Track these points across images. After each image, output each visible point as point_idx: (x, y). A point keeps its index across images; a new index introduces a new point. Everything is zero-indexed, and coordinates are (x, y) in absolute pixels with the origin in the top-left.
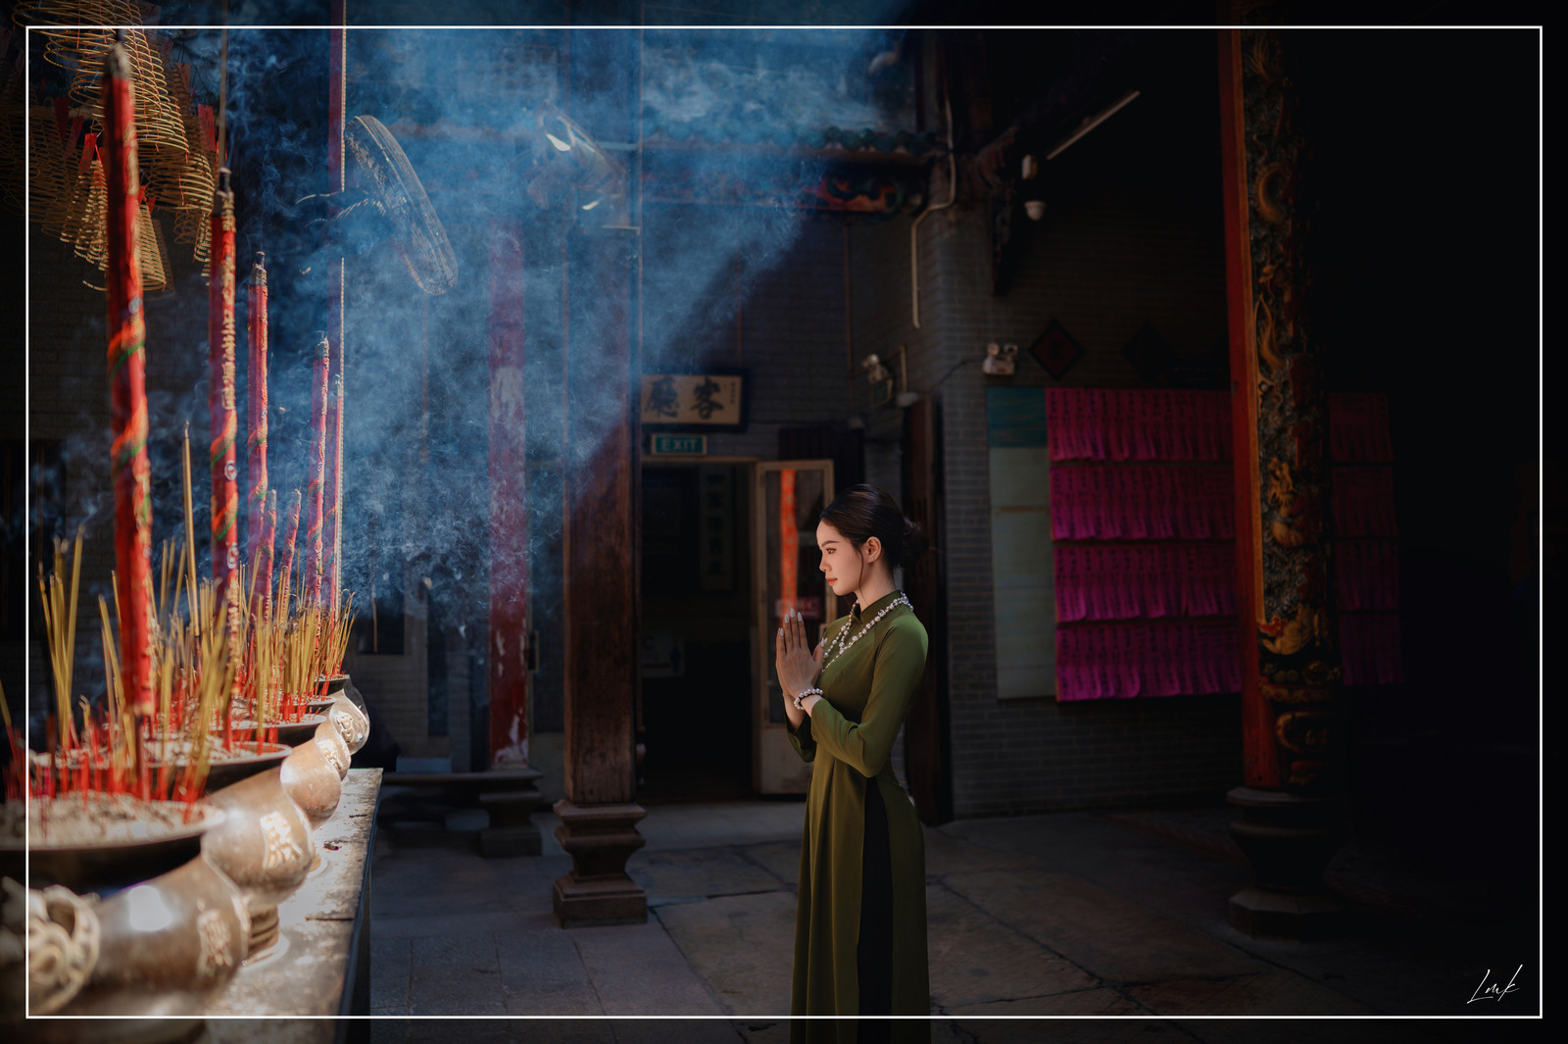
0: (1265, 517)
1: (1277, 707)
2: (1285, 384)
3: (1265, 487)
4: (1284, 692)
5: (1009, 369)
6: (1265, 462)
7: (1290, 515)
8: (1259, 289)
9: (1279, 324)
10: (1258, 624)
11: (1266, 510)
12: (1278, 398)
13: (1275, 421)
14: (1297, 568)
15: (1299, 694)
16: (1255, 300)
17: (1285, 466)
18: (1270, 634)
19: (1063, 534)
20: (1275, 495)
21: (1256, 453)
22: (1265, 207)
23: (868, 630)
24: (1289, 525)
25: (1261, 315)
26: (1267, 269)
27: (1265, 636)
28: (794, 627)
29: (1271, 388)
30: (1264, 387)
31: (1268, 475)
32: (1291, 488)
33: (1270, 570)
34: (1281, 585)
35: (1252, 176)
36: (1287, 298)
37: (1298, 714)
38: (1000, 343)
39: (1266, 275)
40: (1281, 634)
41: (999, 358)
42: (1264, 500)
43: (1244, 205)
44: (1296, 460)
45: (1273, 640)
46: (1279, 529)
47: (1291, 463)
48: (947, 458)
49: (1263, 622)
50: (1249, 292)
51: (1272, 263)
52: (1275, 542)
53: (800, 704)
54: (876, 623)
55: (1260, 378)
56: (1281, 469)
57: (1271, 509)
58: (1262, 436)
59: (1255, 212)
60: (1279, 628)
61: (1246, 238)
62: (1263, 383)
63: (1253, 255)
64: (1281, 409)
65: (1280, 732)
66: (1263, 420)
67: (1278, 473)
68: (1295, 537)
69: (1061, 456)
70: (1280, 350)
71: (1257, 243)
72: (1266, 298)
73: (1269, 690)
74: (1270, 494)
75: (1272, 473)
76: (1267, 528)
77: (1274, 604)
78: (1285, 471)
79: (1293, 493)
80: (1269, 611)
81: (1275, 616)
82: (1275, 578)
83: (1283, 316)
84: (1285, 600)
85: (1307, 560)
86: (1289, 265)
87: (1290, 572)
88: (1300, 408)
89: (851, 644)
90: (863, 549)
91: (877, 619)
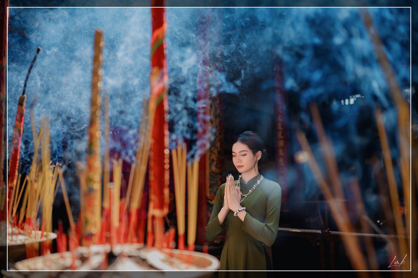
0: (210, 164)
2: (217, 126)
3: (210, 156)
6: (210, 148)
7: (217, 164)
8: (211, 98)
9: (216, 110)
10: (206, 197)
11: (210, 162)
13: (213, 138)
14: (218, 179)
16: (210, 101)
17: (216, 150)
20: (213, 158)
24: (216, 167)
25: (211, 107)
27: (209, 199)
30: (211, 127)
32: (217, 156)
33: (211, 180)
34: (213, 184)
36: (218, 102)
39: (213, 95)
40: (214, 199)
42: (210, 159)
44: (219, 148)
45: (211, 200)
46: (214, 168)
49: (209, 195)
50: (208, 99)
52: (213, 172)
53: (236, 214)
55: (210, 124)
57: (212, 162)
58: (210, 141)
64: (215, 134)
66: (210, 137)
67: (214, 152)
68: (218, 171)
70: (216, 117)
72: (213, 101)
74: (211, 158)
75: (212, 152)
76: (210, 168)
77: (212, 190)
78: (216, 151)
79: (218, 158)
80: (211, 192)
81: (212, 194)
82: (212, 182)
83: (217, 107)
84: (215, 189)
85: (221, 177)
86: (219, 93)
87: (216, 181)
88: (220, 134)
89: (249, 193)
90: (256, 155)
91: (258, 183)
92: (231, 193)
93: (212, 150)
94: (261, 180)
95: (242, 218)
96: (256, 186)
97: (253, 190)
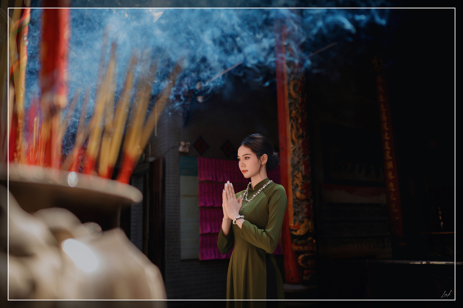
0: (294, 190)
1: (298, 253)
2: (299, 148)
3: (293, 181)
4: (301, 248)
5: (187, 150)
6: (293, 172)
7: (302, 189)
8: (291, 118)
9: (298, 129)
10: (291, 226)
11: (294, 188)
12: (297, 152)
13: (296, 159)
14: (304, 207)
15: (306, 248)
16: (290, 121)
17: (300, 174)
18: (295, 229)
19: (203, 204)
21: (290, 170)
22: (293, 93)
23: (260, 192)
24: (301, 192)
25: (292, 126)
26: (294, 112)
27: (293, 230)
28: (230, 189)
29: (295, 149)
30: (293, 149)
31: (294, 176)
32: (302, 181)
33: (295, 207)
34: (298, 212)
35: (289, 84)
36: (300, 121)
37: (306, 255)
38: (185, 142)
39: (293, 114)
40: (299, 228)
41: (184, 146)
42: (293, 185)
43: (286, 92)
44: (303, 172)
45: (296, 231)
46: (298, 194)
47: (302, 172)
48: (167, 178)
50: (288, 119)
51: (295, 110)
52: (297, 198)
53: (235, 222)
54: (263, 189)
55: (292, 146)
56: (298, 174)
57: (295, 188)
58: (292, 164)
59: (290, 94)
61: (287, 102)
63: (290, 107)
64: (298, 156)
65: (300, 262)
66: (293, 159)
67: (298, 176)
68: (303, 197)
69: (202, 179)
70: (298, 137)
71: (290, 104)
72: (294, 121)
73: (295, 248)
74: (295, 183)
75: (296, 176)
76: (294, 194)
77: (296, 218)
78: (300, 175)
79: (303, 183)
80: (295, 221)
81: (297, 222)
82: (297, 210)
83: (299, 127)
84: (300, 217)
85: (307, 204)
86: (300, 111)
87: (302, 208)
88: (304, 156)
89: (252, 198)
90: (261, 158)
91: (264, 187)
92: (229, 202)
93: (295, 174)
94: (267, 184)
95: (240, 226)
96: (261, 191)
97: (257, 194)
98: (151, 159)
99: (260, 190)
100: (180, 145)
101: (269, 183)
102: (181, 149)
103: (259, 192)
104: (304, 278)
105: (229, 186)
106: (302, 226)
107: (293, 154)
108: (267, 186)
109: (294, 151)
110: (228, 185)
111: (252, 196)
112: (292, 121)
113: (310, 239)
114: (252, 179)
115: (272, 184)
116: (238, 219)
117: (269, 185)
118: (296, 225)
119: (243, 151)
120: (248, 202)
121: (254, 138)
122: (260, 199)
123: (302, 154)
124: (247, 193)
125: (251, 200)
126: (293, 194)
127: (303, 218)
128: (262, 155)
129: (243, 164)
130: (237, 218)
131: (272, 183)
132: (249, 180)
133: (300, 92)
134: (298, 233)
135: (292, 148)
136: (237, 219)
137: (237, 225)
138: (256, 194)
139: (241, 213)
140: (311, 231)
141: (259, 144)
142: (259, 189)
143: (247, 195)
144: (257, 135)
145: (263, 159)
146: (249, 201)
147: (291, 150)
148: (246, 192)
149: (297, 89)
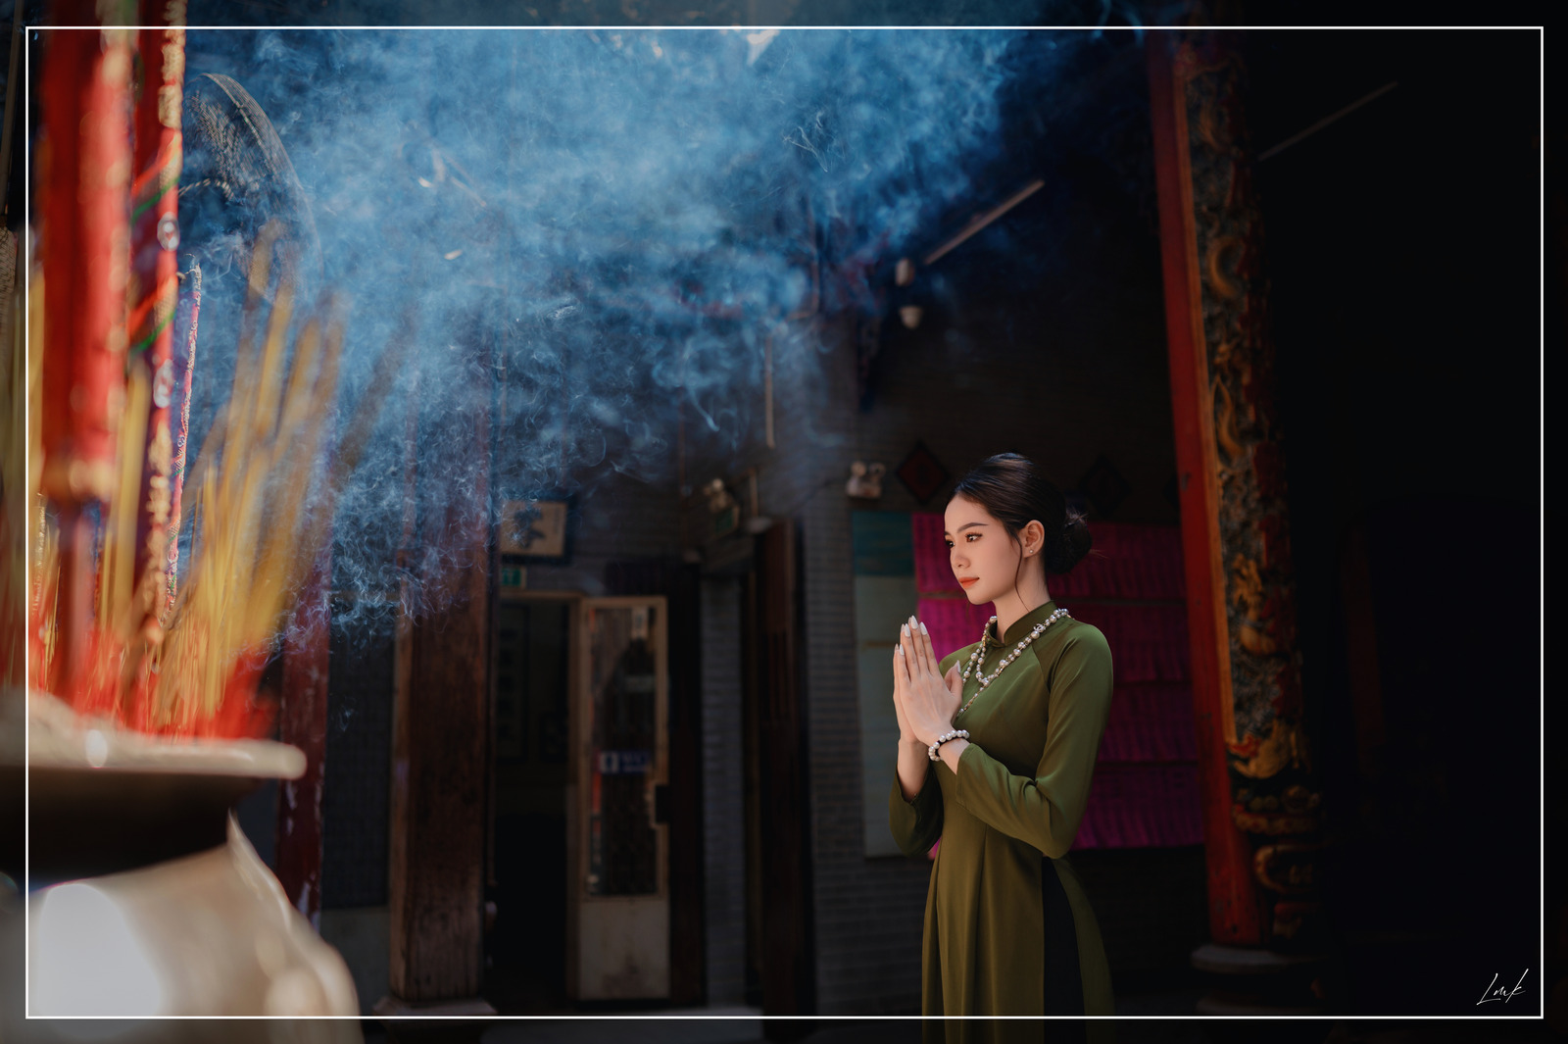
0: (1231, 621)
1: (1253, 840)
2: (1248, 474)
3: (1230, 588)
4: (1263, 822)
5: (875, 491)
6: (1228, 560)
7: (1260, 619)
8: (1214, 369)
9: (1239, 409)
10: (1226, 746)
11: (1232, 613)
12: (1240, 489)
13: (1238, 514)
14: (1270, 679)
15: (1280, 824)
16: (1211, 381)
17: (1252, 563)
18: (1242, 754)
20: (1241, 597)
21: (1218, 549)
22: (1217, 280)
24: (1258, 630)
25: (1218, 398)
26: (1223, 348)
27: (1236, 757)
28: (918, 642)
29: (1232, 478)
30: (1225, 477)
31: (1234, 574)
32: (1260, 588)
33: (1238, 681)
34: (1251, 699)
35: (1203, 249)
36: (1246, 379)
37: (1280, 848)
38: (867, 462)
39: (1222, 354)
40: (1255, 754)
41: (865, 478)
42: (1229, 602)
43: (1195, 280)
44: (1264, 558)
45: (1246, 762)
46: (1247, 635)
47: (1258, 561)
48: (809, 586)
49: (1233, 741)
50: (1203, 372)
51: (1228, 341)
52: (1244, 649)
53: (937, 752)
54: (1033, 640)
55: (1219, 467)
56: (1248, 567)
57: (1237, 613)
58: (1225, 531)
59: (1208, 288)
60: (1252, 748)
61: (1199, 315)
62: (1223, 472)
63: (1208, 333)
64: (1245, 501)
65: (1260, 870)
66: (1225, 513)
67: (1244, 571)
68: (1266, 644)
69: (931, 586)
70: (1242, 436)
71: (1210, 321)
72: (1224, 379)
73: (1245, 820)
74: (1236, 596)
75: (1238, 572)
76: (1234, 634)
77: (1245, 720)
78: (1252, 569)
79: (1261, 594)
80: (1241, 729)
81: (1247, 734)
82: (1246, 690)
83: (1243, 399)
84: (1258, 716)
85: (1280, 669)
86: (1246, 344)
87: (1262, 683)
88: (1265, 500)
89: (997, 670)
90: (1020, 536)
91: (1035, 634)
92: (914, 684)
93: (1236, 564)
94: (1048, 624)
95: (953, 765)
96: (1024, 646)
97: (1012, 659)
98: (758, 525)
99: (1021, 645)
100: (848, 474)
101: (1053, 618)
102: (853, 487)
103: (1017, 652)
104: (1277, 928)
105: (915, 633)
106: (1266, 747)
107: (1224, 497)
108: (1047, 628)
109: (1226, 486)
110: (913, 628)
111: (997, 665)
112: (1218, 379)
113: (1293, 791)
114: (999, 605)
115: (1063, 623)
116: (947, 741)
117: (1054, 627)
118: (1245, 742)
119: (959, 514)
120: (982, 685)
121: (996, 470)
122: (1022, 674)
123: (1257, 495)
124: (982, 655)
125: (992, 676)
126: (1231, 634)
127: (1267, 719)
128: (1023, 526)
129: (960, 557)
130: (941, 740)
131: (1065, 617)
132: (989, 608)
133: (1245, 276)
134: (1252, 769)
135: (1220, 475)
136: (941, 744)
137: (942, 762)
138: (1010, 656)
139: (957, 723)
140: (1296, 765)
141: (1011, 488)
142: (1021, 639)
143: (980, 661)
144: (1010, 458)
145: (1030, 538)
146: (986, 682)
147: (1218, 483)
148: (978, 651)
149: (1234, 268)
